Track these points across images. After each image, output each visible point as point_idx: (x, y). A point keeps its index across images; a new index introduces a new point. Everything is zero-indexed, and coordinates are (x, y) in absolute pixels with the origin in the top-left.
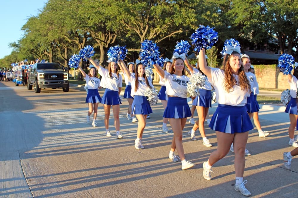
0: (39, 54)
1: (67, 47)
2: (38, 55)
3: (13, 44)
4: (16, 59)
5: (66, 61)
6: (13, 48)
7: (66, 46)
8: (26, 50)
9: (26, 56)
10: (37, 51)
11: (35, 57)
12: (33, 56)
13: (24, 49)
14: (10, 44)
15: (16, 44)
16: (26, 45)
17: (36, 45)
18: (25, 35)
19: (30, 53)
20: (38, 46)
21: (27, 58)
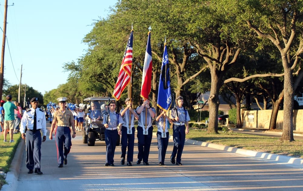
0: (111, 83)
1: (156, 71)
2: (109, 84)
3: (71, 65)
4: (76, 90)
5: (154, 95)
6: (70, 72)
7: (154, 70)
8: (91, 75)
9: (90, 84)
10: (108, 77)
11: (105, 87)
12: (102, 85)
13: (87, 74)
14: (66, 66)
15: (75, 66)
16: (91, 66)
17: (105, 67)
18: (89, 50)
19: (97, 80)
20: (109, 68)
21: (93, 89)
